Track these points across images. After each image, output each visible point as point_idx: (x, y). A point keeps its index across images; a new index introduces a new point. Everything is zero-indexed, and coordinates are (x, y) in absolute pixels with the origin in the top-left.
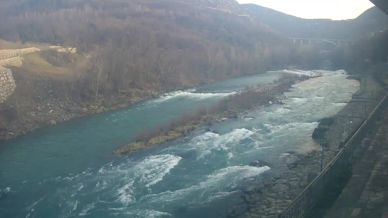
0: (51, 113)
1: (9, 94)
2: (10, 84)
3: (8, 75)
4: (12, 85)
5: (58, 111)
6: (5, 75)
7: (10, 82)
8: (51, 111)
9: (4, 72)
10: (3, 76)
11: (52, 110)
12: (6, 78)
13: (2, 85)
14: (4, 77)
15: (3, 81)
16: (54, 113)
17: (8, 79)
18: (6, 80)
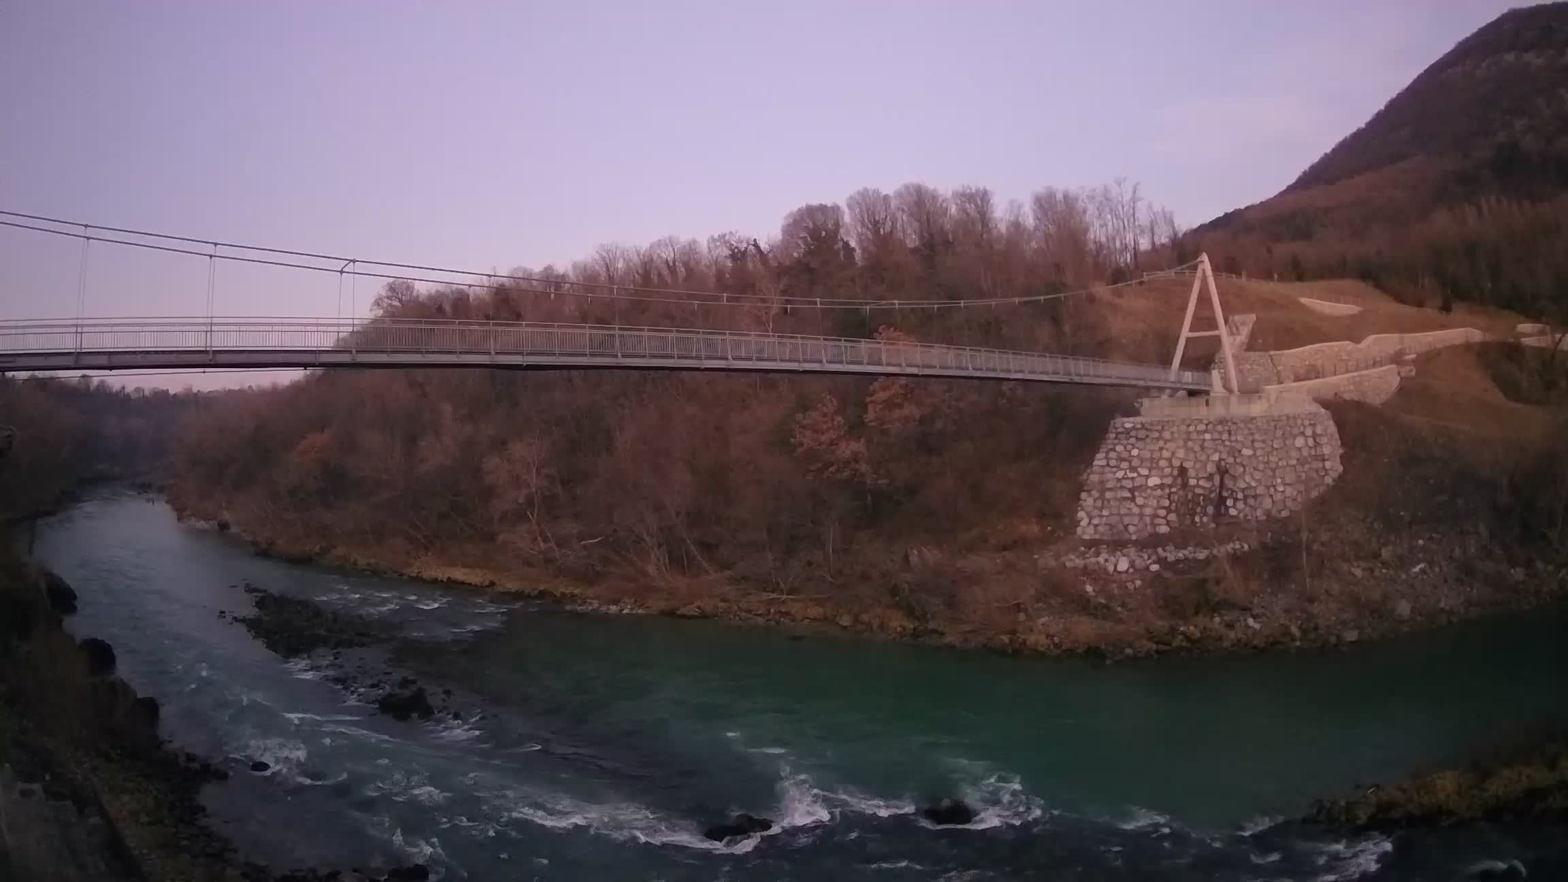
0: (1415, 573)
1: (1314, 494)
2: (1324, 460)
3: (1319, 431)
4: (1328, 464)
5: (1437, 569)
6: (1309, 432)
7: (1323, 455)
8: (1417, 569)
9: (1307, 423)
10: (1303, 433)
11: (1422, 565)
12: (1311, 442)
13: (1294, 462)
14: (1306, 437)
15: (1300, 449)
16: (1425, 577)
17: (1317, 444)
18: (1310, 448)
